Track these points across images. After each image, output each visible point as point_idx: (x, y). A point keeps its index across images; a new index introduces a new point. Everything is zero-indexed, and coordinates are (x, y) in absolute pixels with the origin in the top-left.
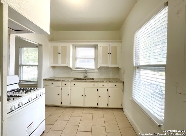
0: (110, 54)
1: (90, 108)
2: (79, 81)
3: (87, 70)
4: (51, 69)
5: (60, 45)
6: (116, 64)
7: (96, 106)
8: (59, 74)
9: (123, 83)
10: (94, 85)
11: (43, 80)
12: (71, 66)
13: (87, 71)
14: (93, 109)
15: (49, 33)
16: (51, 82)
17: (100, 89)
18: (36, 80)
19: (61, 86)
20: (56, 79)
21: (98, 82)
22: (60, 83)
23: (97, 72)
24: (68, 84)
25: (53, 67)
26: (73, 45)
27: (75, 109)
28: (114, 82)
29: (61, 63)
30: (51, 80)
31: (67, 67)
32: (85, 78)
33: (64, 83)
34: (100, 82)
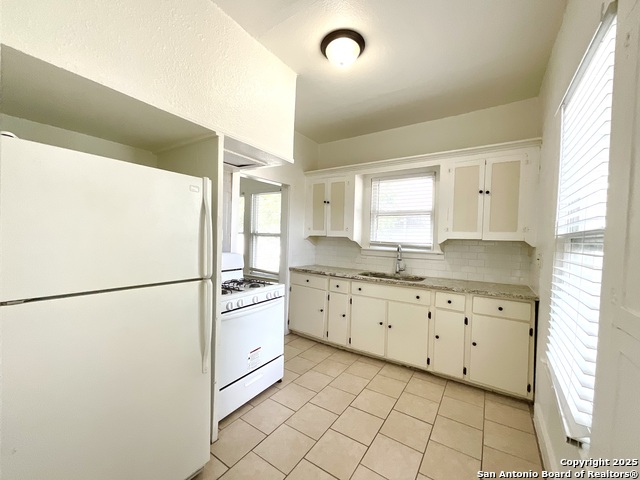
0: (488, 192)
1: (404, 366)
2: (371, 281)
3: (403, 249)
4: (309, 245)
5: (329, 179)
6: (515, 229)
7: (423, 365)
8: (328, 259)
9: (537, 303)
10: (418, 297)
11: (290, 269)
12: (356, 237)
13: (402, 252)
14: (412, 372)
15: (292, 161)
16: (307, 277)
17: (438, 311)
18: (277, 271)
19: (326, 288)
20: (318, 270)
21: (432, 288)
22: (324, 281)
23: (442, 257)
24: (345, 285)
25: (315, 239)
26: (364, 177)
27: (361, 359)
28: (491, 296)
29: (332, 229)
30: (306, 271)
31: (346, 240)
32: (398, 276)
33: (335, 282)
34: (439, 289)
